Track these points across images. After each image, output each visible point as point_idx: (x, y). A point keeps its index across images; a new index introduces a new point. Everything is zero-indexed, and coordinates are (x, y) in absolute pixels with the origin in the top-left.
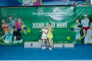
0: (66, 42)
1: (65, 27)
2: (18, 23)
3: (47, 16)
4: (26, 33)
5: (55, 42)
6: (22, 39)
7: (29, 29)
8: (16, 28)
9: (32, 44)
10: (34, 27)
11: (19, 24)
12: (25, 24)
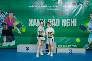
0: (74, 46)
1: (74, 25)
2: (8, 18)
3: (49, 9)
4: (20, 33)
5: (59, 46)
6: (14, 41)
7: (24, 28)
8: (7, 26)
9: (28, 48)
10: (31, 24)
11: (10, 20)
12: (19, 20)
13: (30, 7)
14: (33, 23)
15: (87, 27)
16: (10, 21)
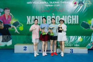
0: (76, 45)
1: (75, 23)
2: (4, 16)
3: (48, 6)
4: (17, 32)
7: (22, 26)
8: (3, 24)
9: (26, 48)
10: (28, 22)
12: (16, 17)
13: (28, 3)
14: (31, 21)
15: (90, 25)
16: (7, 19)
